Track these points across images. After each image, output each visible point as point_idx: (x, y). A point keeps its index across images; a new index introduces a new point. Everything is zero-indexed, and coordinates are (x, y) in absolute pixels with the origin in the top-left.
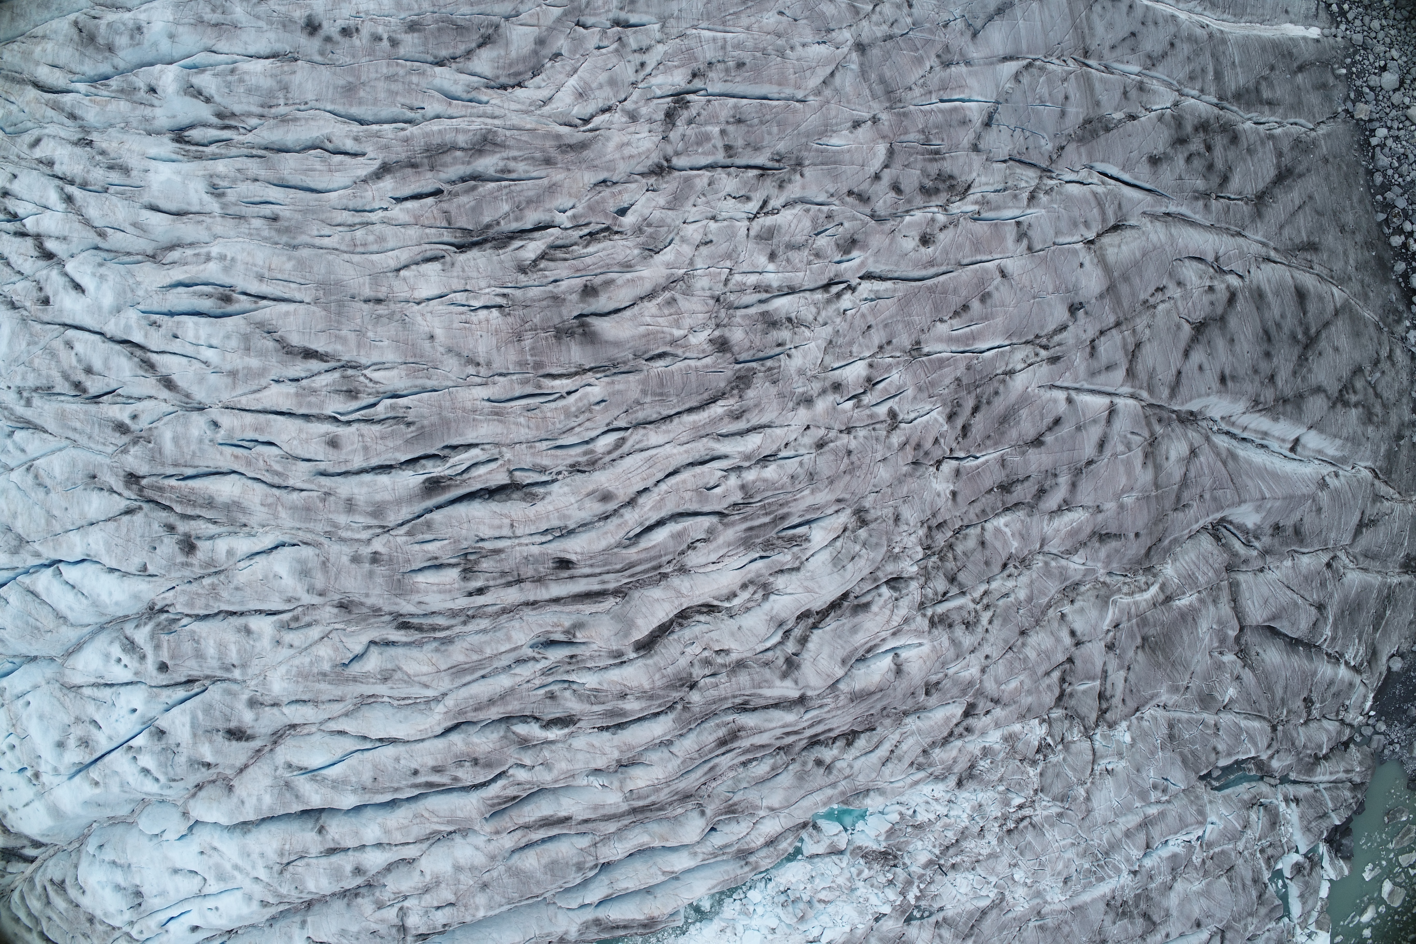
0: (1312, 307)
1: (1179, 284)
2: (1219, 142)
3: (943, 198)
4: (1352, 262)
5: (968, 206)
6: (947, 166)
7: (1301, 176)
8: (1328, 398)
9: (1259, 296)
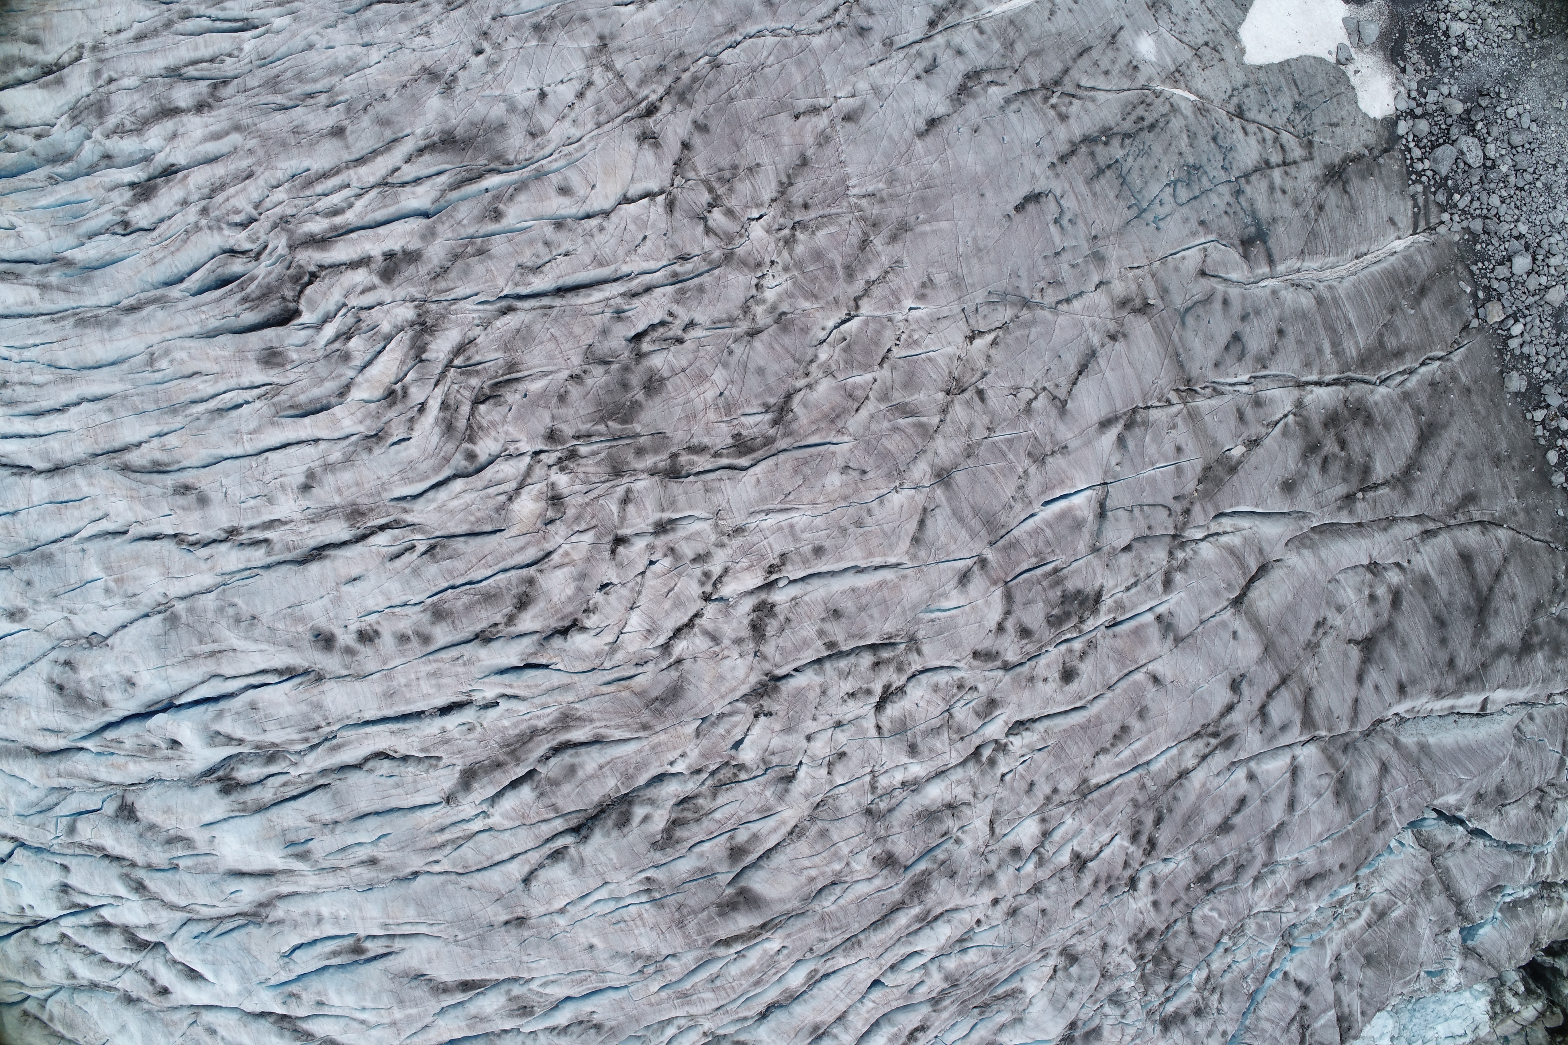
0: (1480, 567)
1: (1340, 609)
2: (1353, 430)
3: (1074, 620)
4: (1513, 492)
5: (1104, 618)
6: (1071, 585)
7: (1445, 426)
8: (1511, 654)
9: (1425, 582)
